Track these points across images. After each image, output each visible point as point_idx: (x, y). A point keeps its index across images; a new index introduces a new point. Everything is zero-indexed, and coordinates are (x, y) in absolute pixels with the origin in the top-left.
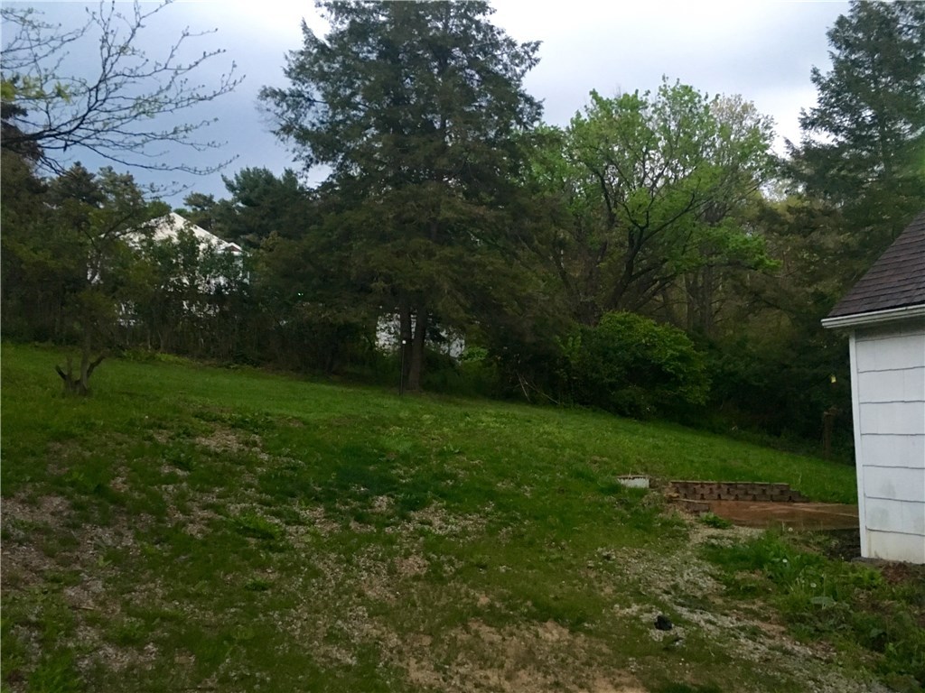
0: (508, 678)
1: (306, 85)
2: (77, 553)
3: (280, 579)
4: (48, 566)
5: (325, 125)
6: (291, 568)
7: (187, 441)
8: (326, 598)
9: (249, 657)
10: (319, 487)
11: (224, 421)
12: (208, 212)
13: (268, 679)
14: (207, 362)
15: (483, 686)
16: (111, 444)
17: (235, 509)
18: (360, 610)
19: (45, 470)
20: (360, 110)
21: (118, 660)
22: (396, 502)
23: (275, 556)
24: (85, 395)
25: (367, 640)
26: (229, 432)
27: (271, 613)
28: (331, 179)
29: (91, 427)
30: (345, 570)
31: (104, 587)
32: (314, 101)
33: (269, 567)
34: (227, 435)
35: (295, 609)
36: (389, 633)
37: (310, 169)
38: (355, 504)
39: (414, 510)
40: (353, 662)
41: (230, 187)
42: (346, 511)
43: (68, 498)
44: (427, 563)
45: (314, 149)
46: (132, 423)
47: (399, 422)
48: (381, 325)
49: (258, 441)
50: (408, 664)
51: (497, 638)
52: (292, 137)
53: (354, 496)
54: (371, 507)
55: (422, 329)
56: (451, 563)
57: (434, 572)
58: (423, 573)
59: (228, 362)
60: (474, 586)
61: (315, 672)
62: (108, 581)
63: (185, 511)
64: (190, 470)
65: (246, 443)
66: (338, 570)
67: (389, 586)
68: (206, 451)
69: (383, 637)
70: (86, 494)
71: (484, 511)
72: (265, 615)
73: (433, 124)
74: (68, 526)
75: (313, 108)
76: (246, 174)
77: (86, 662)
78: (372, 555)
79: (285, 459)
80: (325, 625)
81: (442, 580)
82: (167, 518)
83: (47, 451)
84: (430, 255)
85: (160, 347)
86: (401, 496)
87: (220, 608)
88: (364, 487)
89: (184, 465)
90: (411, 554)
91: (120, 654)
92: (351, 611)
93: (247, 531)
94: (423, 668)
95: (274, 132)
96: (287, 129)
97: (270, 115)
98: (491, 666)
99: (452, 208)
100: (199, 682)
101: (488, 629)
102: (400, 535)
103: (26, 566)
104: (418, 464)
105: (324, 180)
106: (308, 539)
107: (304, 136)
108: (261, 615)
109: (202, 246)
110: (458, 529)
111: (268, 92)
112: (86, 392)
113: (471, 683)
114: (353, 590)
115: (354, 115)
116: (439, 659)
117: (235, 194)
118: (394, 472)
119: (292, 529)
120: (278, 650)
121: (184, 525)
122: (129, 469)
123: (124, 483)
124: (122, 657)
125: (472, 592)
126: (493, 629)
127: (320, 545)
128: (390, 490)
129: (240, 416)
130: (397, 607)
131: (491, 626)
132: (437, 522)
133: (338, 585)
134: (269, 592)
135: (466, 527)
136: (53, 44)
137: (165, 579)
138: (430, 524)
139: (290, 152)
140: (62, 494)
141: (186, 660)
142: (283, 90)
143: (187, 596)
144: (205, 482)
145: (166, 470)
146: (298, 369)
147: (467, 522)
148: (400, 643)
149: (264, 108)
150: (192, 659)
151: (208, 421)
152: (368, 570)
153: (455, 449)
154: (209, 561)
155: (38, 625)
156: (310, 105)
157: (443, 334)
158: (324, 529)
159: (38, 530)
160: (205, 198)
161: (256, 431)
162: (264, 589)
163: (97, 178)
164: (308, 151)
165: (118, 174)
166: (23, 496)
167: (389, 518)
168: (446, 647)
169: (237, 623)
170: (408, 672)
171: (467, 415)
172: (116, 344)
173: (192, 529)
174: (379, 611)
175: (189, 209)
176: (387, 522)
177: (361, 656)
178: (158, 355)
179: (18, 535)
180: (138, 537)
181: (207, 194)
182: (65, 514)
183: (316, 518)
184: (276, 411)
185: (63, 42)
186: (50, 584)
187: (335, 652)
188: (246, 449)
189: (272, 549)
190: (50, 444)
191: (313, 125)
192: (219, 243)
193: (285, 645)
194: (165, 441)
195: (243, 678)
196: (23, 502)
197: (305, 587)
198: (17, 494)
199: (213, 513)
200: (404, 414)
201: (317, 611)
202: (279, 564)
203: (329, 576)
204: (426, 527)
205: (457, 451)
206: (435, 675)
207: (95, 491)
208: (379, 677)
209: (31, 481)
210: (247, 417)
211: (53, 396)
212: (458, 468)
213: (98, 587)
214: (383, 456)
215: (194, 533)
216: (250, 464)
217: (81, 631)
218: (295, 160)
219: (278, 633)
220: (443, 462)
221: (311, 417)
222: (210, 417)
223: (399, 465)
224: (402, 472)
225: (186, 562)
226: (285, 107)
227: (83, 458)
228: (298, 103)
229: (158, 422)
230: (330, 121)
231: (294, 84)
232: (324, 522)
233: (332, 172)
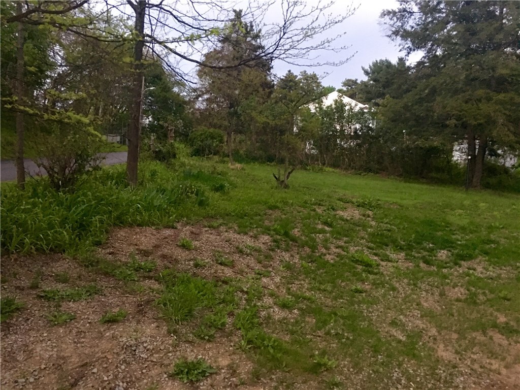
0: (506, 367)
1: (408, 3)
2: (272, 263)
3: (371, 289)
4: (258, 267)
5: (420, 26)
6: (378, 284)
7: (333, 213)
8: (396, 303)
9: (344, 325)
10: (404, 242)
11: (353, 203)
12: (354, 89)
13: (351, 337)
14: (349, 172)
15: (486, 368)
16: (295, 212)
17: (352, 249)
18: (416, 312)
19: (264, 223)
20: (443, 13)
21: (278, 314)
22: (452, 255)
23: (371, 277)
24: (286, 188)
25: (416, 329)
26: (356, 209)
27: (361, 305)
28: (423, 59)
29: (286, 203)
30: (412, 290)
31: (280, 280)
32: (414, 12)
33: (367, 282)
34: (354, 210)
35: (376, 305)
36: (431, 327)
37: (410, 55)
38: (426, 253)
39: (464, 261)
40: (404, 339)
41: (366, 73)
42: (418, 257)
43: (271, 237)
44: (467, 292)
45: (413, 43)
46: (306, 202)
47: (462, 207)
48: (456, 147)
49: (371, 214)
50: (438, 347)
51: (505, 343)
52: (398, 37)
53: (424, 249)
54: (435, 256)
55: (483, 148)
56: (484, 293)
57: (472, 298)
58: (463, 298)
59: (361, 171)
60: (498, 310)
61: (379, 340)
62: (283, 277)
63: (327, 249)
64: (332, 228)
65: (364, 215)
66: (407, 289)
67: (438, 302)
68: (342, 219)
69: (426, 329)
70: (280, 235)
71: (516, 265)
72: (358, 306)
73: (495, 13)
74: (270, 250)
75: (413, 17)
76: (375, 64)
77: (264, 313)
78: (431, 283)
79: (385, 225)
80: (392, 317)
81: (475, 303)
82: (317, 251)
83: (265, 214)
84: (489, 99)
85: (325, 164)
86: (456, 251)
87: (335, 298)
88: (432, 244)
89: (330, 225)
90: (457, 286)
91: (280, 312)
92: (410, 312)
93: (357, 262)
94: (447, 350)
95: (388, 36)
96: (396, 33)
97: (387, 26)
98: (496, 358)
99: (506, 67)
100: (315, 332)
101: (500, 336)
102: (452, 274)
103: (248, 266)
104: (472, 233)
105: (418, 61)
106: (392, 270)
107: (406, 35)
108: (356, 306)
109: (347, 108)
110: (494, 275)
111: (385, 13)
112: (287, 187)
113: (478, 365)
114: (415, 301)
115: (439, 17)
116: (460, 348)
117: (369, 77)
118: (454, 237)
119: (384, 263)
120: (361, 325)
121: (325, 255)
122: (302, 225)
123: (299, 231)
124: (281, 313)
125: (495, 313)
126: (504, 337)
127: (399, 274)
128: (449, 247)
129: (362, 201)
130: (441, 315)
131: (503, 335)
132: (479, 269)
133: (406, 297)
134: (364, 294)
135: (500, 274)
136: (264, 7)
137: (310, 280)
138: (475, 270)
139: (397, 46)
140: (269, 234)
141: (311, 320)
142: (394, 10)
143: (319, 289)
144: (338, 234)
145: (320, 227)
146: (400, 176)
147: (502, 271)
148: (436, 334)
149: (383, 23)
150: (314, 320)
151: (344, 203)
152: (427, 291)
153: (500, 225)
154: (334, 274)
155: (247, 293)
156: (411, 15)
157: (499, 152)
158: (403, 265)
159: (256, 250)
160: (353, 81)
161: (370, 209)
162: (361, 292)
163: (299, 77)
164: (410, 44)
165: (309, 74)
166: (251, 234)
167: (446, 263)
168: (467, 342)
169: (342, 307)
170: (437, 351)
171: (514, 204)
172: (305, 163)
173: (328, 257)
174: (428, 315)
175: (345, 89)
176: (445, 265)
177: (408, 336)
178: (325, 168)
179: (247, 252)
180: (301, 258)
181: (354, 79)
182: (269, 244)
183: (399, 259)
184: (384, 199)
185: (269, 5)
186: (256, 275)
187: (394, 331)
188: (364, 218)
189: (370, 272)
190: (267, 211)
191: (413, 27)
192: (356, 105)
193: (366, 322)
194: (321, 212)
195: (337, 334)
196: (251, 237)
197: (384, 296)
198: (249, 233)
199: (341, 250)
200: (466, 203)
201: (389, 309)
202: (372, 281)
203: (401, 291)
204: (471, 272)
205: (501, 226)
206: (455, 356)
207: (284, 235)
208: (417, 350)
209: (256, 227)
210: (366, 201)
211: (272, 188)
212: (501, 237)
213: (277, 279)
214: (448, 227)
215: (329, 259)
216: (364, 227)
217: (265, 299)
218: (400, 51)
219: (364, 316)
220: (489, 233)
221: (404, 202)
222: (346, 200)
223: (458, 233)
224: (459, 238)
225: (322, 273)
226: (395, 20)
227: (281, 218)
228: (403, 16)
229: (319, 202)
230: (423, 23)
231: (401, 5)
232: (404, 262)
233: (424, 55)
